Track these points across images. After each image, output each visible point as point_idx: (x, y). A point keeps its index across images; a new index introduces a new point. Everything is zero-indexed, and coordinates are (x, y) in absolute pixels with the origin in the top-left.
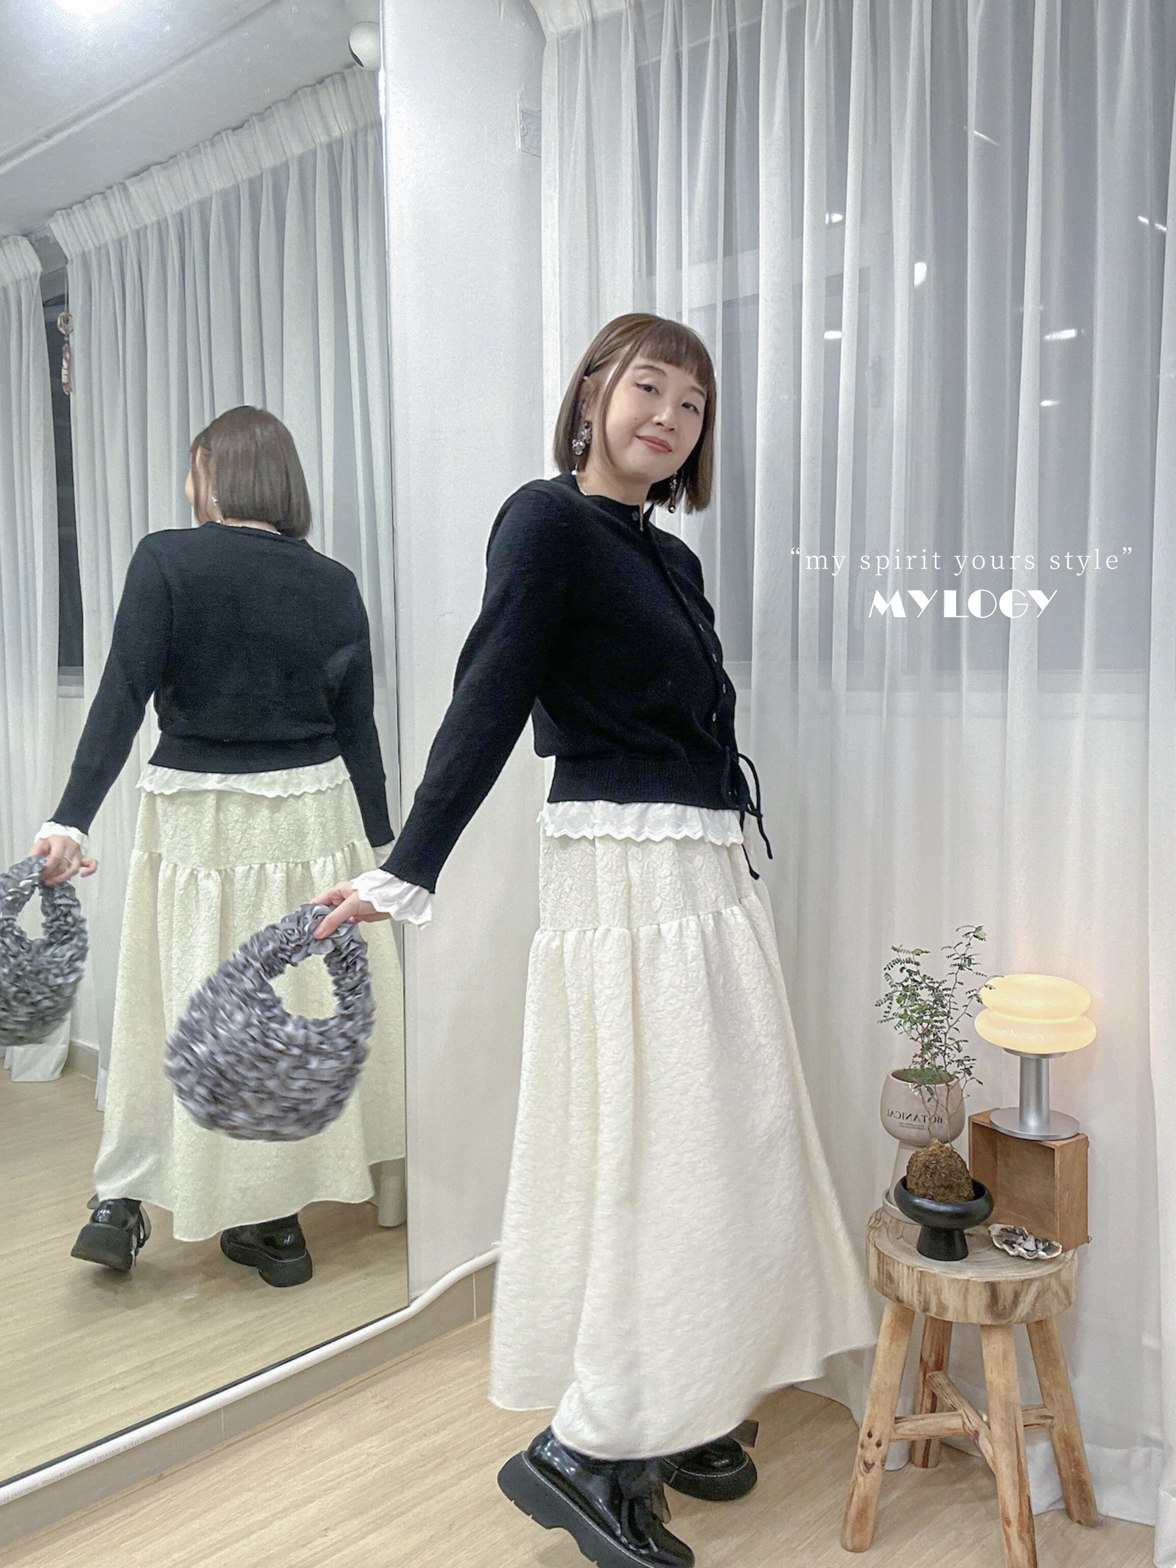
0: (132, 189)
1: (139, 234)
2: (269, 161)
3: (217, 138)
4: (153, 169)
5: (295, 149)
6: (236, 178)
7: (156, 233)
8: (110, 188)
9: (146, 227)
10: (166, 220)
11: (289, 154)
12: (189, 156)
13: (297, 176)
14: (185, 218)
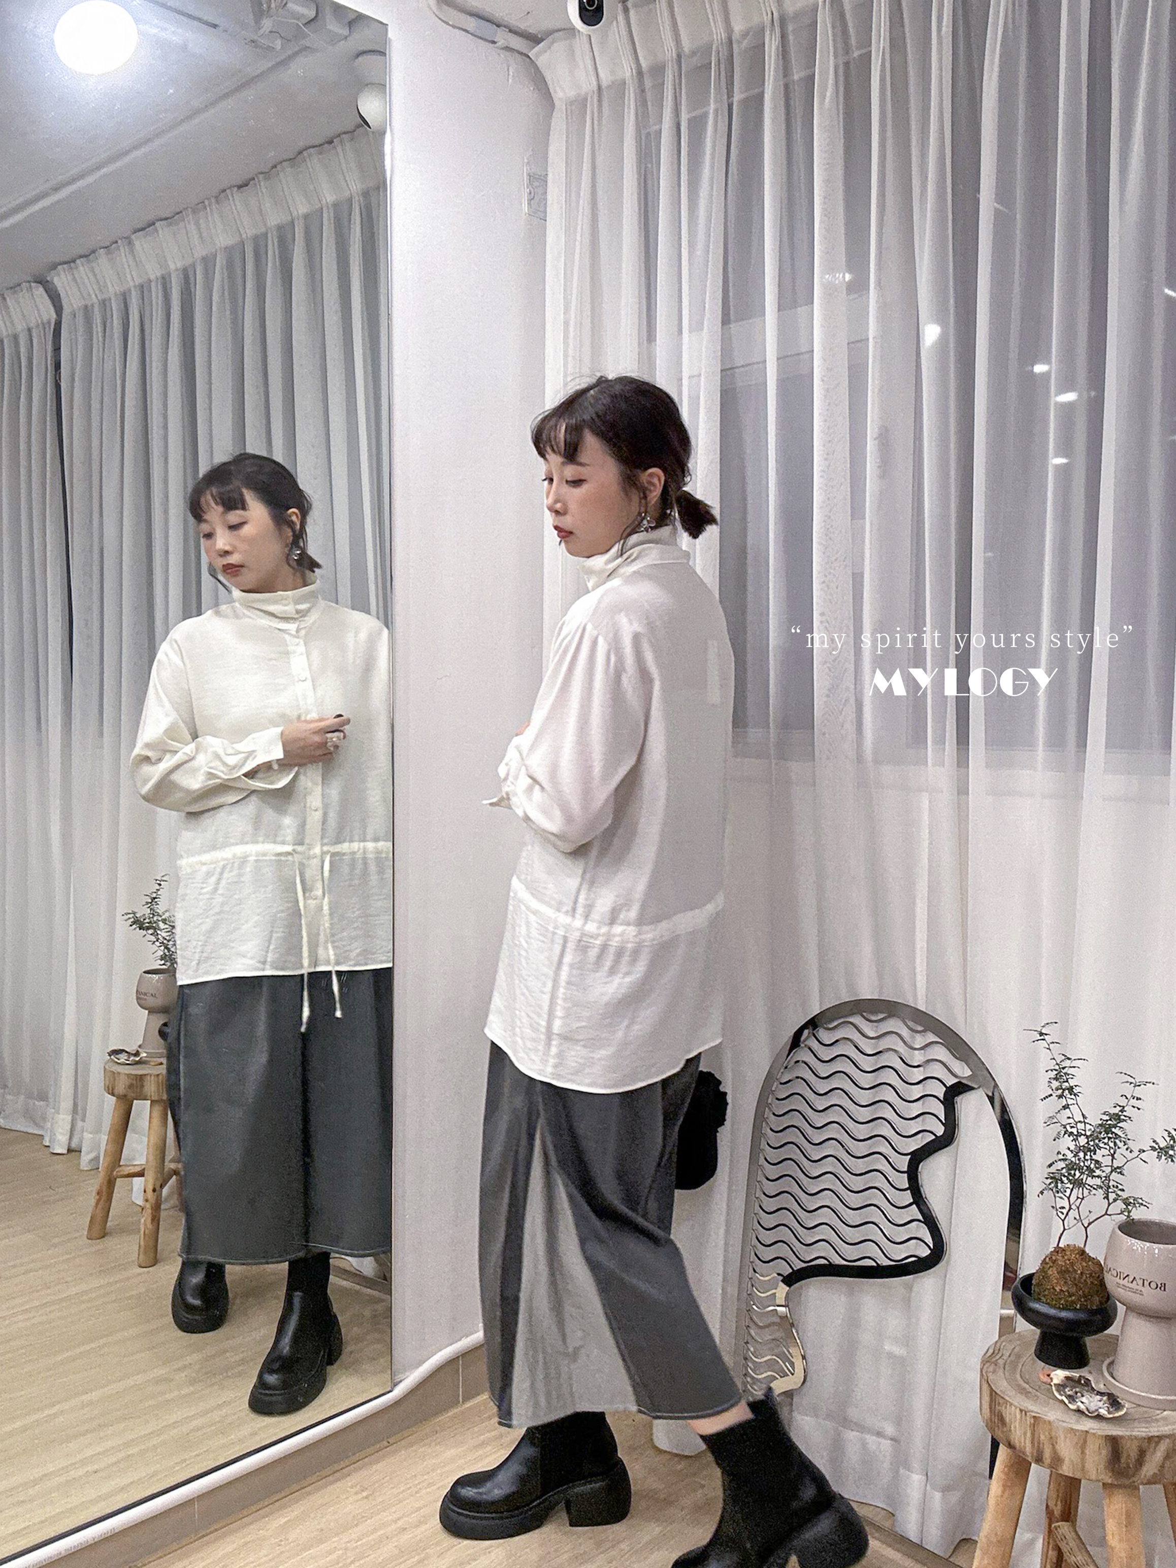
0: (137, 243)
1: (143, 289)
2: (274, 219)
3: (223, 195)
4: (158, 224)
5: (302, 208)
6: (241, 235)
7: (160, 287)
8: (116, 242)
9: (151, 281)
10: (170, 275)
11: (295, 214)
12: (194, 211)
13: (302, 235)
14: (191, 274)
